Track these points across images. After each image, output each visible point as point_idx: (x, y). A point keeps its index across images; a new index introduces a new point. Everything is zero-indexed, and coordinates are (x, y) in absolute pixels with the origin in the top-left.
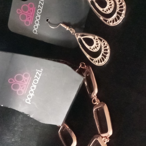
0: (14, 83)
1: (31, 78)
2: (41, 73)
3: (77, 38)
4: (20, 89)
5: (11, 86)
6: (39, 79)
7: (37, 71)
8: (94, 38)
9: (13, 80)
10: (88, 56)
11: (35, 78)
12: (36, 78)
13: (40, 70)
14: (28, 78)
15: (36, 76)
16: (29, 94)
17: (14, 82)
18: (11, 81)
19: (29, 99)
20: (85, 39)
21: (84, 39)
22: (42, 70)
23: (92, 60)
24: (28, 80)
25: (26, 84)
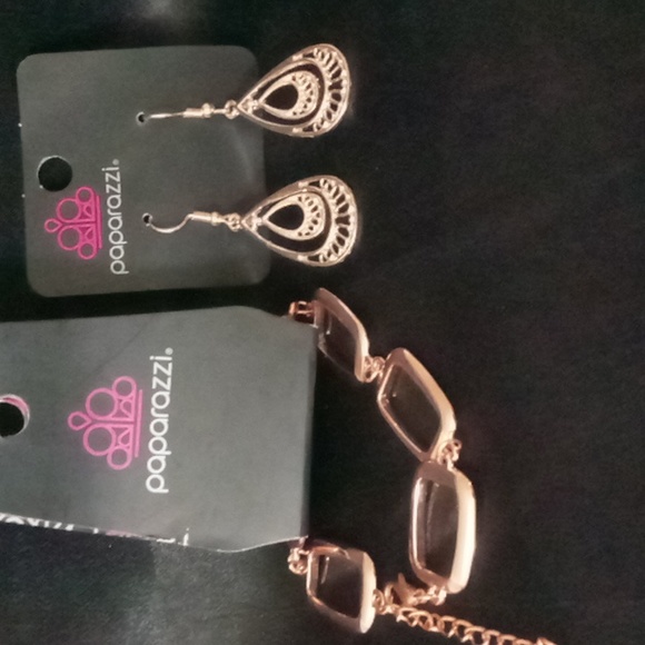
0: (89, 426)
1: (141, 391)
2: (170, 365)
3: (254, 230)
4: (117, 444)
5: (82, 440)
6: (168, 387)
7: (154, 361)
8: (300, 199)
9: (85, 417)
10: (302, 258)
11: (154, 386)
12: (160, 388)
13: (165, 355)
14: (131, 398)
15: (156, 380)
16: (151, 455)
17: (89, 422)
18: (78, 421)
19: (156, 474)
20: (275, 219)
21: (272, 219)
22: (169, 351)
23: (316, 258)
24: (133, 403)
25: (131, 419)
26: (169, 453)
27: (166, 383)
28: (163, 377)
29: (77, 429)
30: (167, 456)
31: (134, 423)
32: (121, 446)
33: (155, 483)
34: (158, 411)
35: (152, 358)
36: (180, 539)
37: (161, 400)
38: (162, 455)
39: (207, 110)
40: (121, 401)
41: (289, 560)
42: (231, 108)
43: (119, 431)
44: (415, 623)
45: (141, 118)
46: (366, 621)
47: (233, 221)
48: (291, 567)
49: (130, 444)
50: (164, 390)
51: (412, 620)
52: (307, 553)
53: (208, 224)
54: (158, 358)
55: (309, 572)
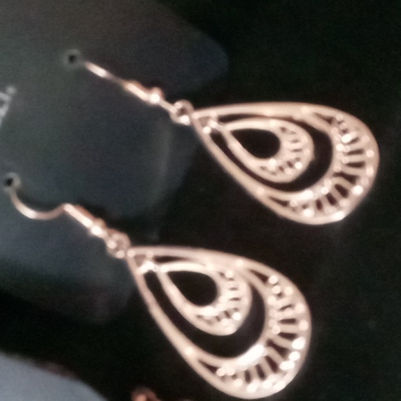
8: (222, 274)
23: (213, 369)
39: (154, 97)
42: (182, 112)
45: (72, 59)
47: (116, 243)
53: (83, 231)
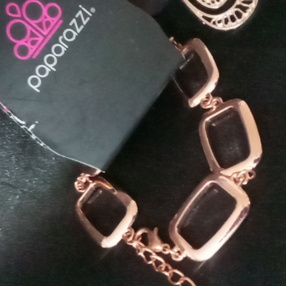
0: (18, 18)
2: (88, 19)
4: (27, 41)
6: (79, 30)
7: (81, 9)
12: (73, 27)
16: (43, 63)
17: (19, 16)
22: (93, 10)
24: (52, 24)
25: (45, 33)
26: (54, 70)
27: (79, 27)
28: (79, 22)
29: (10, 14)
30: (52, 70)
31: (45, 37)
32: (28, 45)
33: (34, 82)
34: (63, 40)
35: (80, 6)
36: (28, 125)
37: (70, 35)
38: (49, 68)
40: (46, 17)
41: (78, 179)
43: (33, 35)
44: (150, 262)
46: (110, 242)
48: (76, 183)
49: (34, 48)
50: (76, 31)
51: (149, 259)
52: (91, 181)
54: (84, 9)
55: (85, 193)
